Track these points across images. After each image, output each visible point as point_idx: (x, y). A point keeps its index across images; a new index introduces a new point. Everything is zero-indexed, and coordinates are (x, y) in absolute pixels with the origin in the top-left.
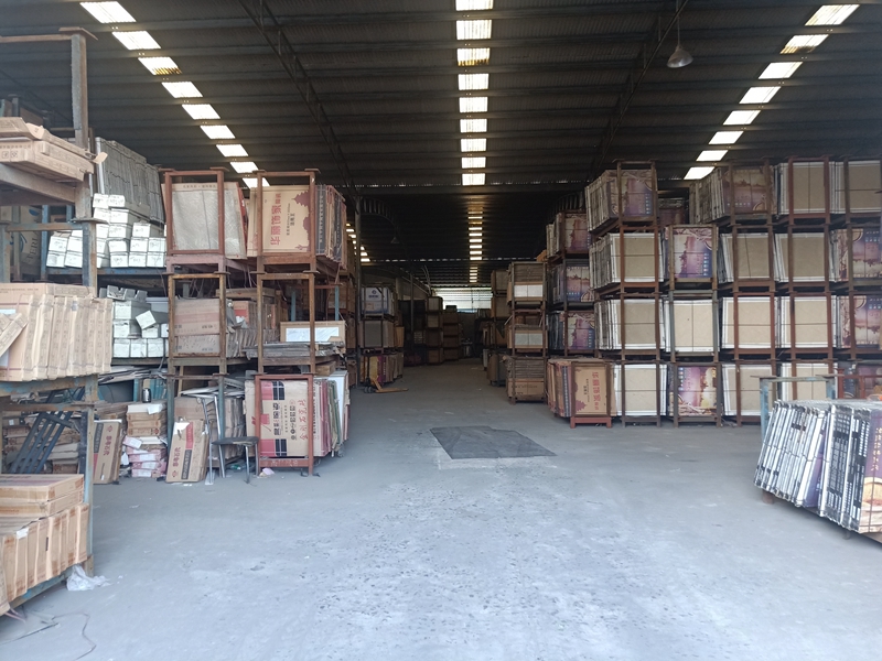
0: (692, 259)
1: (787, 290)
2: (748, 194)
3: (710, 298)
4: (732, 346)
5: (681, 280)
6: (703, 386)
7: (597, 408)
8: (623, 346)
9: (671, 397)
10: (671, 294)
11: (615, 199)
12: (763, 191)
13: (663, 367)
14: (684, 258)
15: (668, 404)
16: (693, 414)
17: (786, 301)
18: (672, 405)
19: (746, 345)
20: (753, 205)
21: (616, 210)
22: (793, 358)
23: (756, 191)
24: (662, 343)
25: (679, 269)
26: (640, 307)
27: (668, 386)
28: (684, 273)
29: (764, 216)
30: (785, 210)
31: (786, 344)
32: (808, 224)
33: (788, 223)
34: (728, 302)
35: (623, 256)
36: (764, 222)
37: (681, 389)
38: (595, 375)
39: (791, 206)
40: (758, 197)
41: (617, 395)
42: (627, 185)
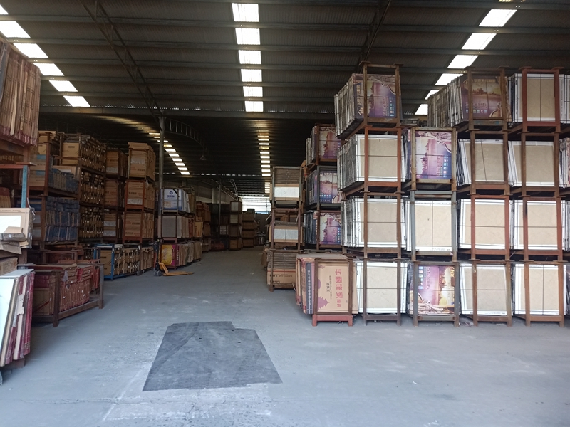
0: (432, 160)
1: (520, 194)
2: (484, 101)
3: (449, 199)
4: (469, 247)
5: (422, 181)
6: (442, 284)
7: (339, 306)
8: (366, 244)
9: (411, 296)
10: (412, 194)
11: (361, 101)
12: (499, 100)
13: (404, 265)
14: (425, 160)
15: (408, 302)
16: (432, 313)
17: (519, 204)
18: (411, 303)
19: (482, 246)
20: (489, 111)
21: (361, 111)
22: (526, 259)
23: (493, 99)
24: (403, 242)
25: (419, 169)
26: (383, 207)
27: (408, 284)
28: (425, 175)
29: (500, 123)
30: (519, 118)
31: (519, 245)
32: (540, 132)
33: (521, 130)
34: (466, 203)
35: (367, 156)
36: (499, 128)
37: (420, 288)
38: (338, 272)
39: (525, 114)
40: (494, 105)
41: (359, 293)
42: (372, 88)
